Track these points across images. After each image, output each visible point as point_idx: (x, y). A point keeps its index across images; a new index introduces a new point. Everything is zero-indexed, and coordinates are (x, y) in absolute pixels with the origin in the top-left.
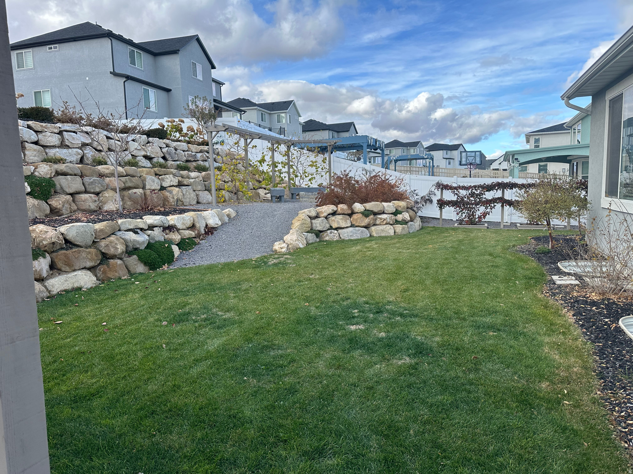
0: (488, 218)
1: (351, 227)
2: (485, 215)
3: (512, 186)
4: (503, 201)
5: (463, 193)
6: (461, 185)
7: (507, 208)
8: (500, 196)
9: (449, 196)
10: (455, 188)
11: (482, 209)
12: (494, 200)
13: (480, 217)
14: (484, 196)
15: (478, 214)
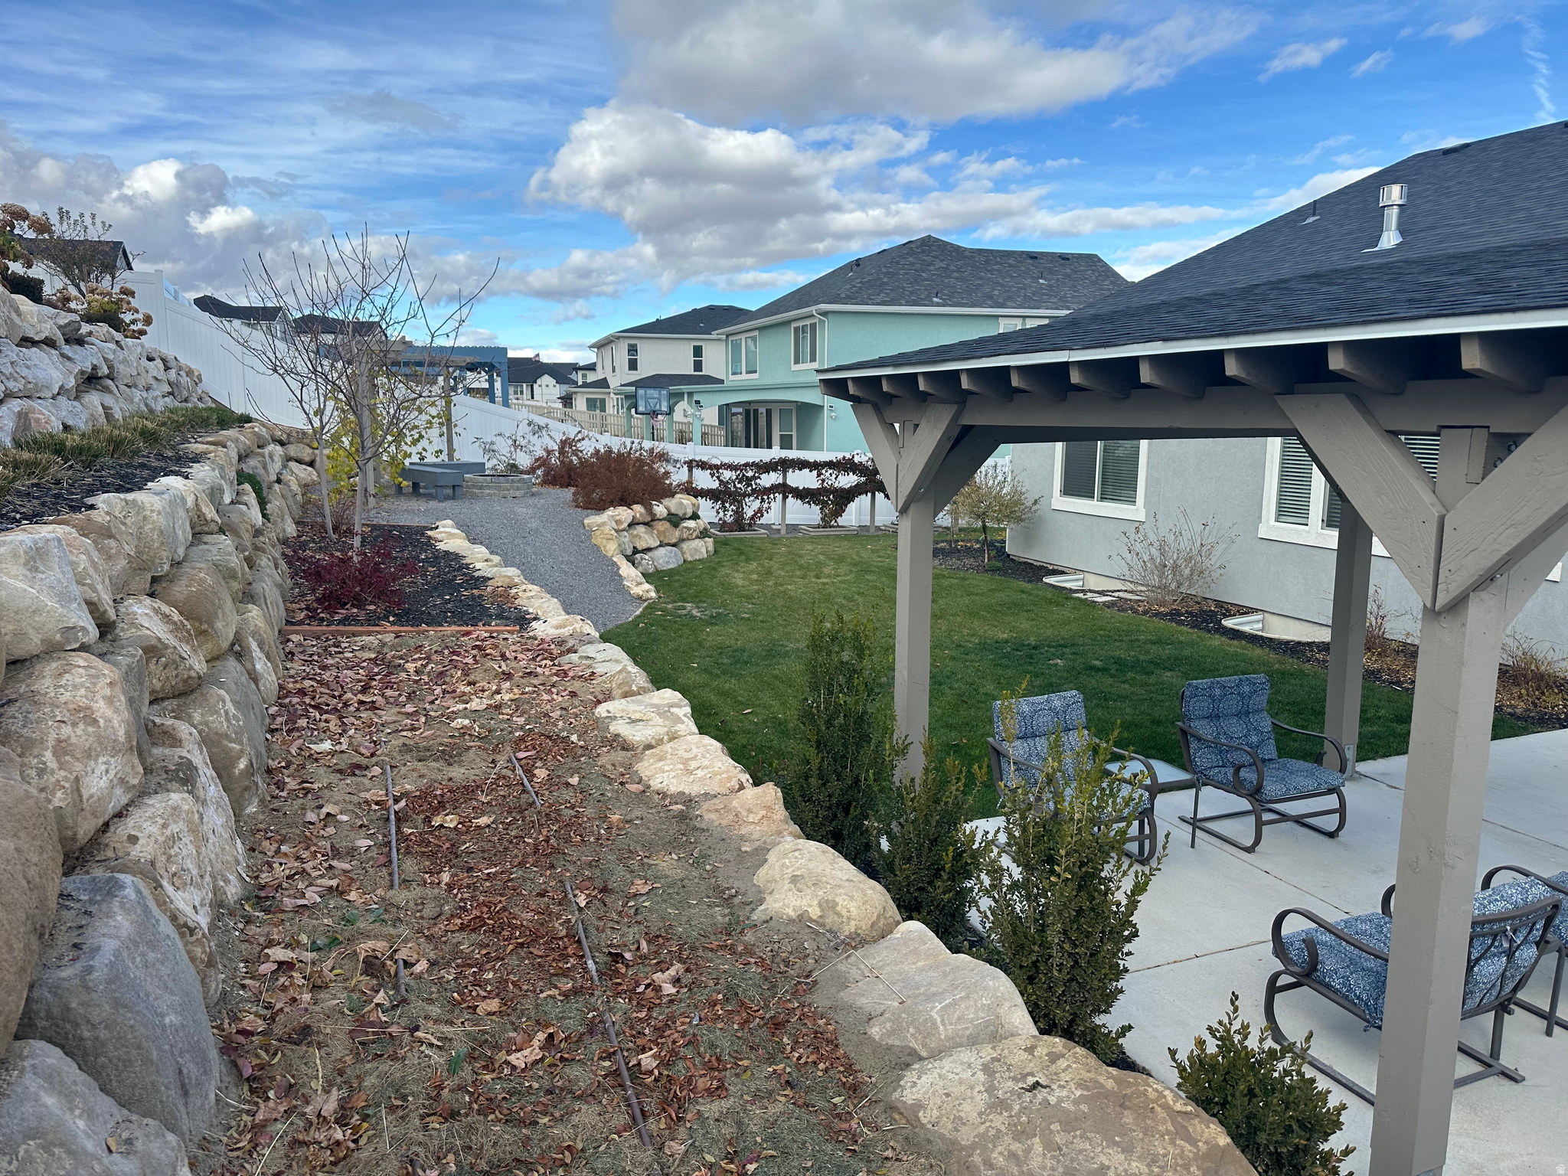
0: (767, 519)
1: (660, 546)
2: (759, 512)
3: (802, 465)
4: (784, 489)
5: (727, 475)
6: (726, 461)
7: (790, 500)
8: (780, 481)
9: (704, 480)
10: (717, 467)
11: (756, 504)
12: (774, 488)
13: (752, 518)
14: (758, 481)
15: (749, 513)
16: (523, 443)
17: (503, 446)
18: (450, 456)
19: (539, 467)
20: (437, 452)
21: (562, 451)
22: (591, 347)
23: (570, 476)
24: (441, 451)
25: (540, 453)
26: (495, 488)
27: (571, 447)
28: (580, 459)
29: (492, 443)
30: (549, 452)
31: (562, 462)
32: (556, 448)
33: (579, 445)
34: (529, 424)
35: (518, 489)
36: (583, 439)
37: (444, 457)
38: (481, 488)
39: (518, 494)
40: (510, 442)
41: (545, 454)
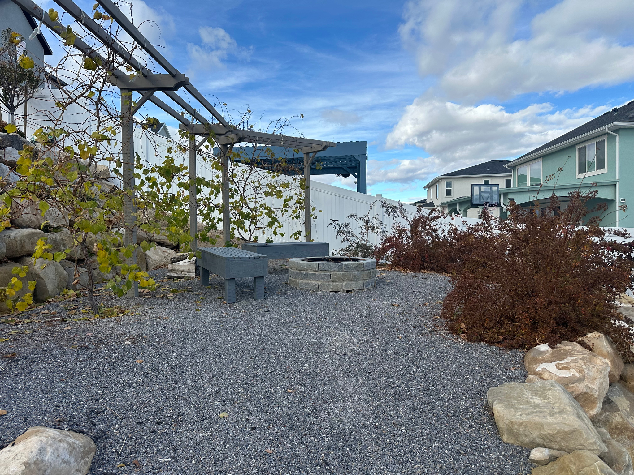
16: (375, 224)
17: (356, 227)
18: (308, 236)
19: (389, 247)
20: (295, 234)
21: (414, 230)
22: (424, 188)
23: (423, 259)
24: (300, 233)
25: (390, 232)
26: (322, 277)
27: (424, 225)
28: (433, 237)
29: (346, 225)
30: (401, 231)
31: (415, 242)
32: (408, 227)
33: (433, 223)
34: (383, 206)
35: (354, 278)
36: (438, 217)
37: (302, 239)
38: (305, 277)
39: (354, 286)
40: (362, 223)
41: (396, 234)
